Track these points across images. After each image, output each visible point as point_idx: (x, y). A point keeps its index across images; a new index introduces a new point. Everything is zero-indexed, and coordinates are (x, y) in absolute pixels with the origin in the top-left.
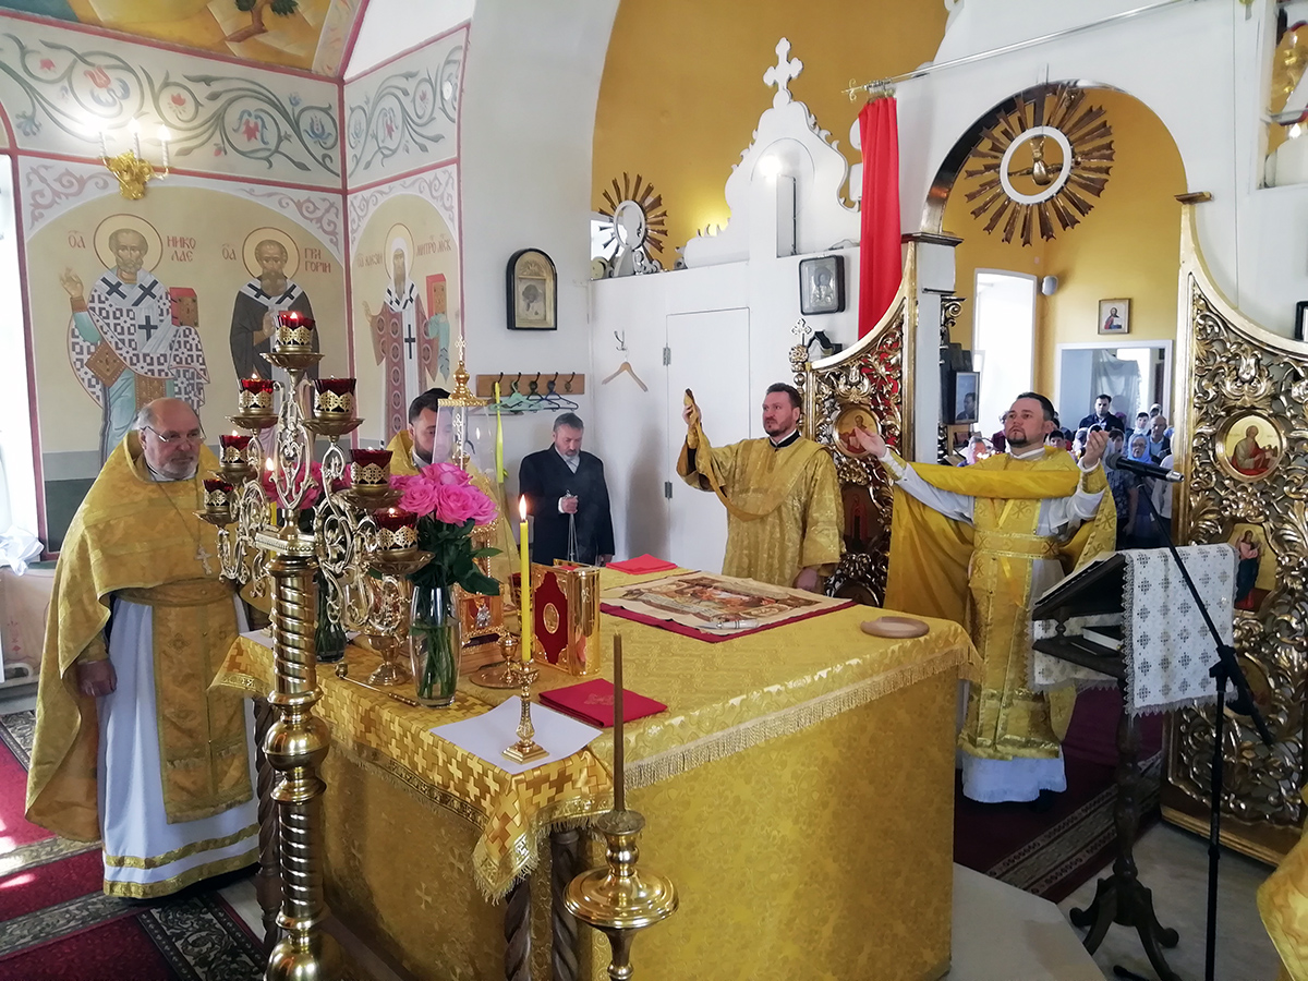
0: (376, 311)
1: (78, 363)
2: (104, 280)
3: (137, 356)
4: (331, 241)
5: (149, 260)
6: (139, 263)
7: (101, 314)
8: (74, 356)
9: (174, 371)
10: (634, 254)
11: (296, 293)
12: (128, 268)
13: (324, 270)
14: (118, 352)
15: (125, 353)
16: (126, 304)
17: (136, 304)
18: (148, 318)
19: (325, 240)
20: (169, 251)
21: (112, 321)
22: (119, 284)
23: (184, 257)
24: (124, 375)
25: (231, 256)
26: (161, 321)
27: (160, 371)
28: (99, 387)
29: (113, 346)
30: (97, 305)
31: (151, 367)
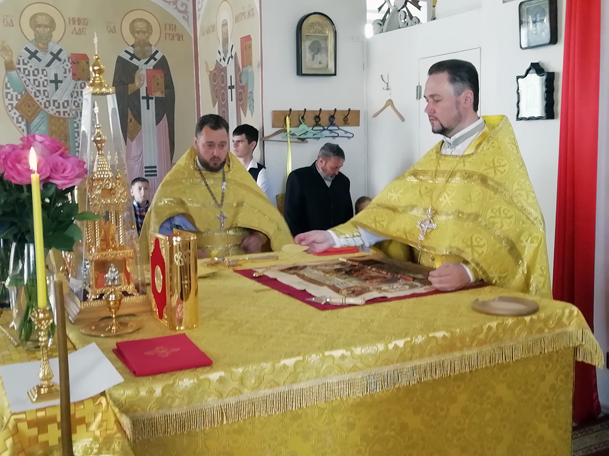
1: (10, 107)
2: (27, 49)
3: (49, 102)
4: (184, 17)
5: (57, 35)
6: (50, 36)
7: (24, 73)
8: (7, 102)
9: (74, 112)
10: (400, 13)
11: (158, 56)
12: (43, 40)
13: (179, 40)
14: (36, 99)
15: (41, 100)
16: (41, 65)
17: (48, 65)
18: (56, 75)
19: (179, 17)
20: (70, 28)
21: (32, 78)
22: (36, 52)
23: (80, 32)
24: (40, 116)
25: (112, 31)
26: (65, 77)
27: (64, 112)
28: (23, 123)
29: (33, 95)
30: (22, 66)
31: (58, 110)
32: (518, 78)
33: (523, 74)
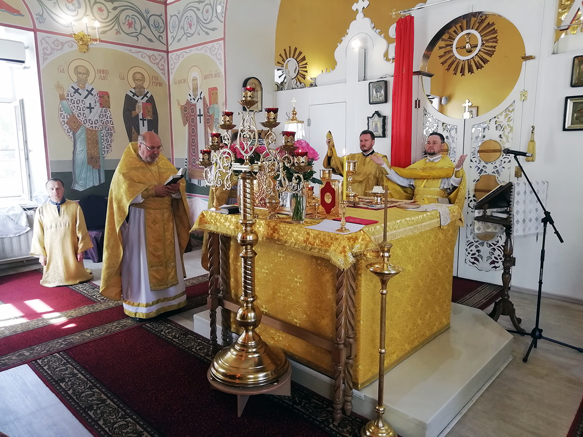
0: (183, 103)
1: (63, 122)
2: (72, 87)
3: (86, 120)
4: (162, 73)
5: (90, 79)
6: (86, 81)
7: (71, 102)
8: (61, 120)
9: (101, 127)
10: (293, 80)
11: (149, 95)
12: (82, 82)
13: (160, 86)
14: (78, 118)
15: (82, 119)
16: (81, 98)
17: (85, 98)
18: (90, 104)
19: (160, 72)
20: (98, 75)
21: (76, 105)
22: (78, 89)
23: (104, 78)
24: (81, 128)
25: (123, 79)
26: (96, 105)
27: (96, 127)
28: (71, 133)
29: (77, 116)
30: (70, 98)
31: (92, 125)
32: (368, 118)
33: (371, 116)
